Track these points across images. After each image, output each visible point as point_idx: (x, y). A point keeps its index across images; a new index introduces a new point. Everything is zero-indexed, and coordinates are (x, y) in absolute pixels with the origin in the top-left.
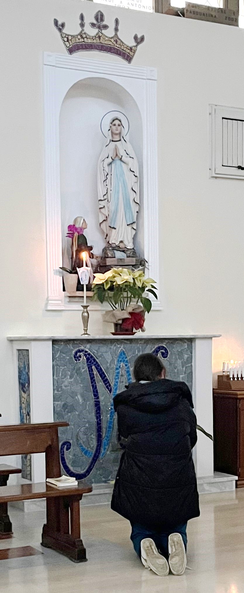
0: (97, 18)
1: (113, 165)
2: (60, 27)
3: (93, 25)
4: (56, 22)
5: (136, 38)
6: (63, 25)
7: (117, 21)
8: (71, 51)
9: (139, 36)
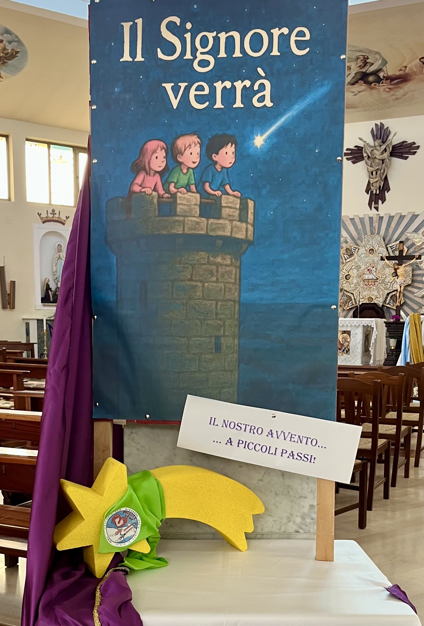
0: (52, 211)
1: (59, 260)
2: (39, 215)
3: (51, 214)
4: (38, 214)
6: (41, 214)
7: (59, 212)
8: (44, 222)
9: (67, 216)
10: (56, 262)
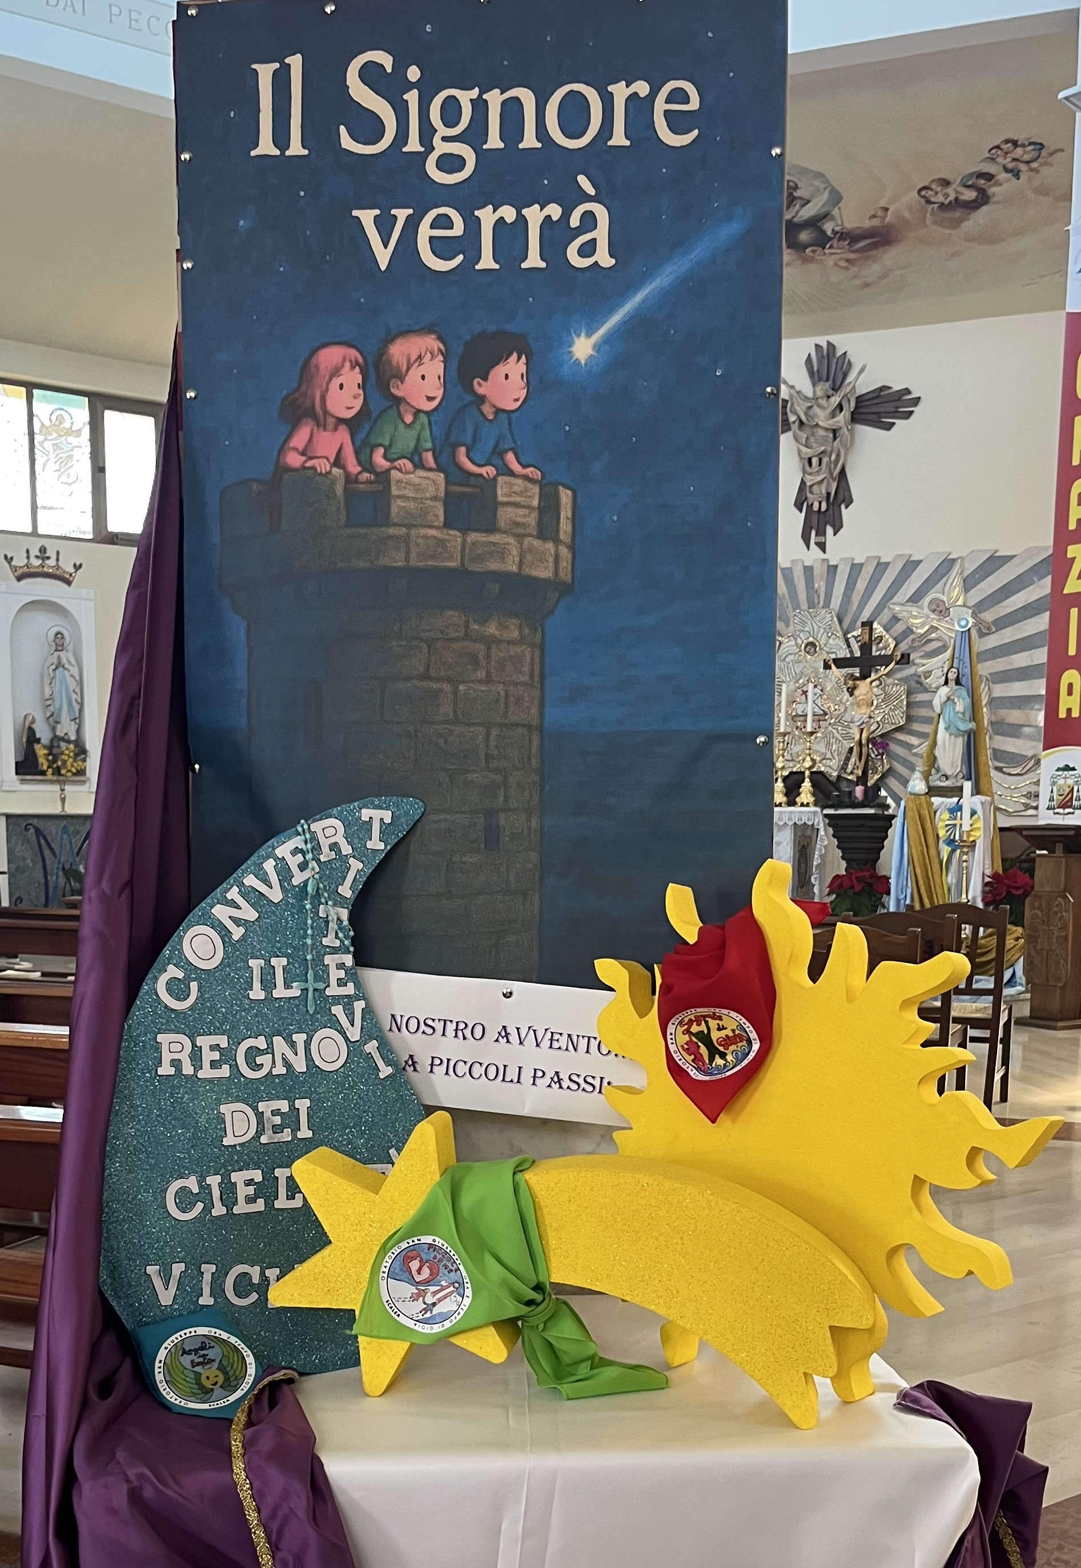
0: (40, 550)
1: (57, 671)
2: (9, 560)
3: (37, 557)
4: (6, 557)
5: (75, 565)
6: (12, 558)
7: (58, 553)
8: (19, 579)
9: (78, 564)
10: (52, 674)
